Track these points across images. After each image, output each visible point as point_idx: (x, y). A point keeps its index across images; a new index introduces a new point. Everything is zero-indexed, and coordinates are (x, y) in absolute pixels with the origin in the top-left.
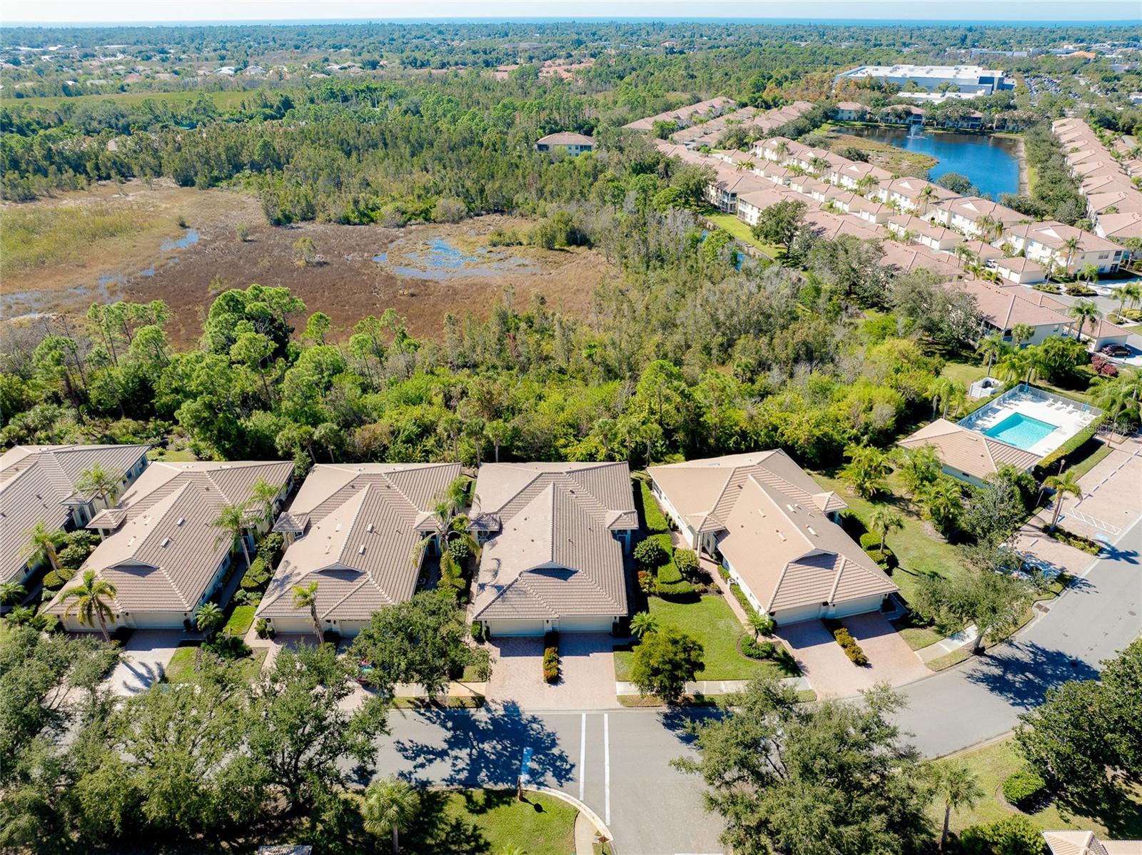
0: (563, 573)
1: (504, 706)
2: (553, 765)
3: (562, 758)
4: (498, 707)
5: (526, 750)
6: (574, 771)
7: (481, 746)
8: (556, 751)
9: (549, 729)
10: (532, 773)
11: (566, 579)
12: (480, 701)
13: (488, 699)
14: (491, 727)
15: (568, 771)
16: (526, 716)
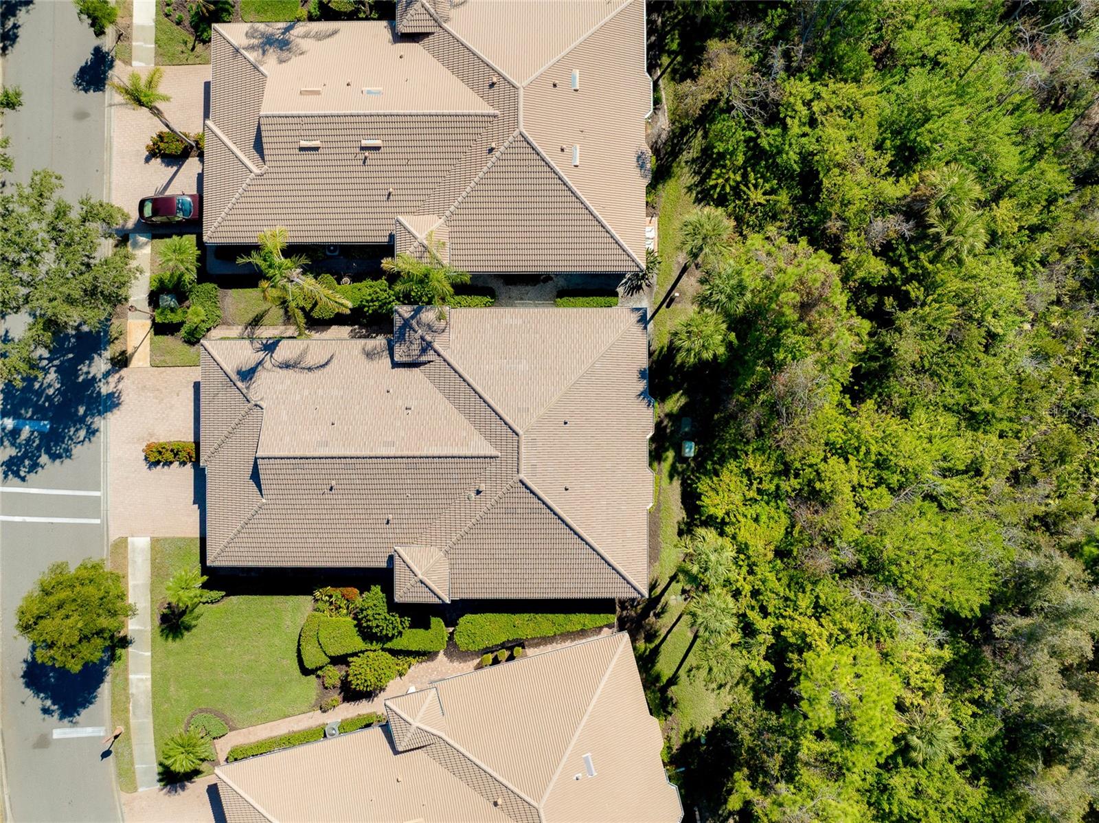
1: (114, 393)
2: (25, 456)
3: (34, 467)
4: (112, 385)
5: (46, 425)
6: (17, 480)
7: (53, 369)
8: (44, 459)
9: (77, 450)
10: (15, 432)
12: (121, 362)
13: (124, 372)
14: (81, 379)
15: (16, 474)
16: (98, 422)
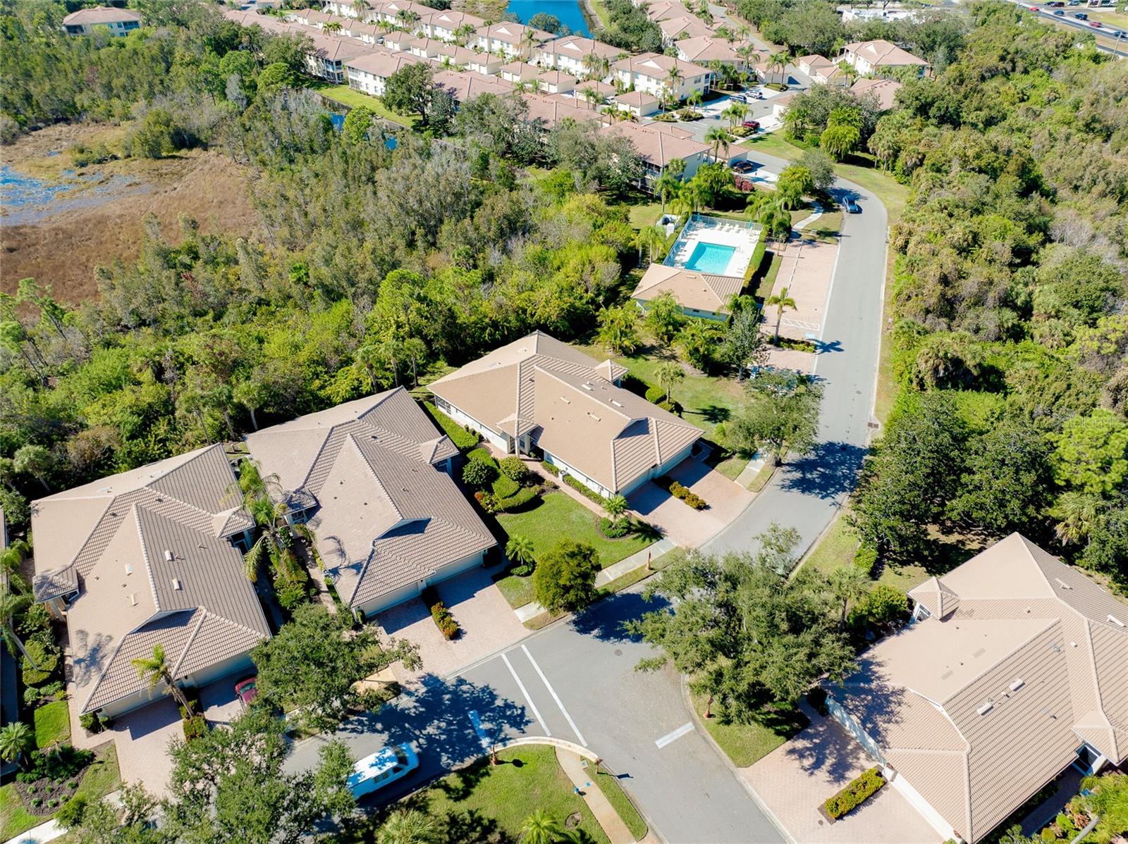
0: (417, 527)
1: (422, 682)
2: (505, 717)
3: (508, 706)
4: (416, 686)
5: (471, 714)
6: (526, 713)
7: (424, 732)
8: (499, 703)
9: (479, 684)
10: (490, 733)
11: (422, 532)
12: (396, 689)
13: (402, 682)
14: (423, 709)
15: (522, 715)
16: (450, 681)
